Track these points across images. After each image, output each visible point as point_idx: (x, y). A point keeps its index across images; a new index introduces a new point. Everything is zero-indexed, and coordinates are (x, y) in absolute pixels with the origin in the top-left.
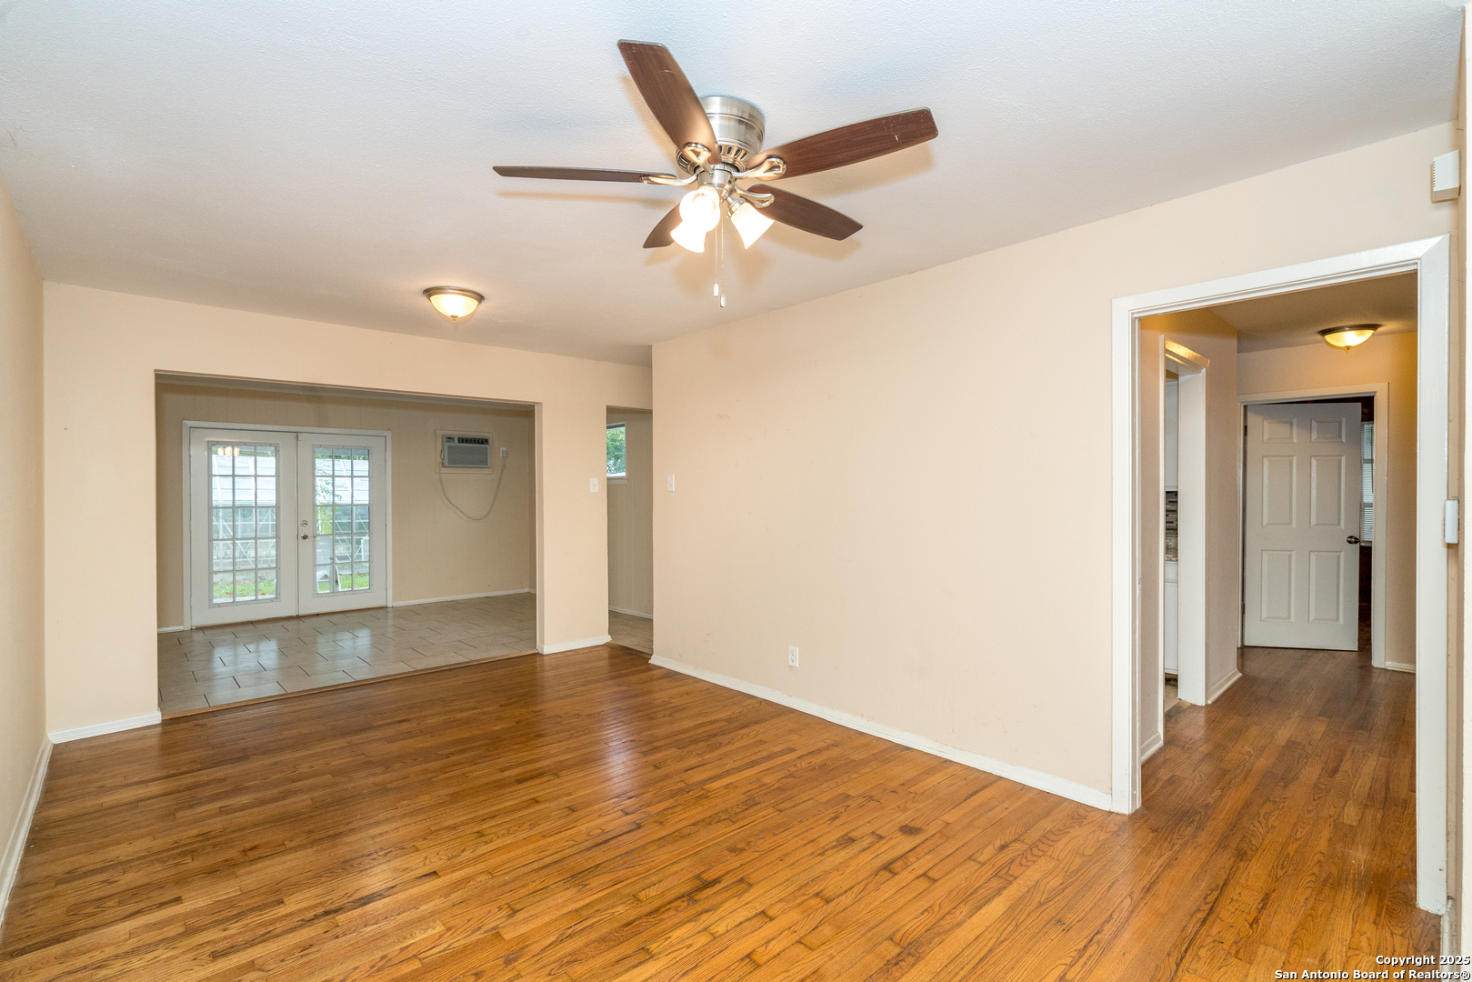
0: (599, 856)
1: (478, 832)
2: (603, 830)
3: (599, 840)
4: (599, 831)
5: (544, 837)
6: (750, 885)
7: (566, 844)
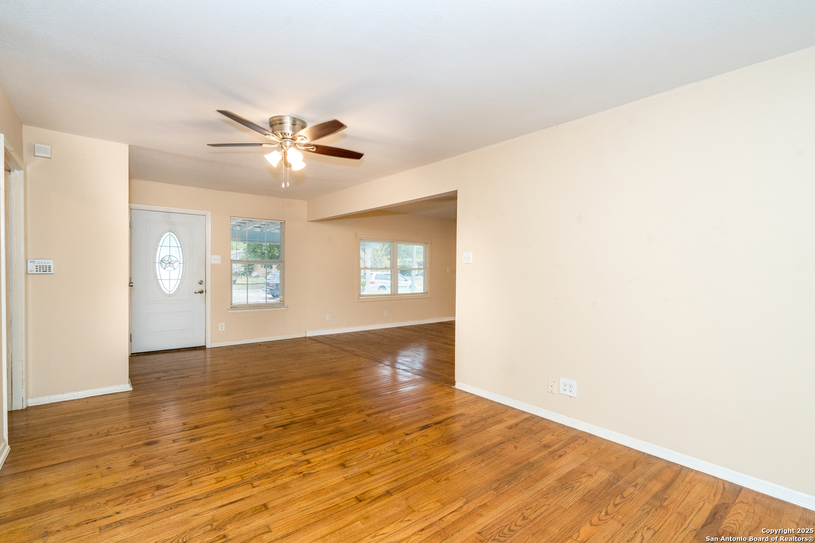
0: (329, 438)
1: (398, 453)
2: (325, 451)
3: (328, 446)
4: (327, 451)
5: (359, 449)
6: (264, 425)
7: (346, 445)
